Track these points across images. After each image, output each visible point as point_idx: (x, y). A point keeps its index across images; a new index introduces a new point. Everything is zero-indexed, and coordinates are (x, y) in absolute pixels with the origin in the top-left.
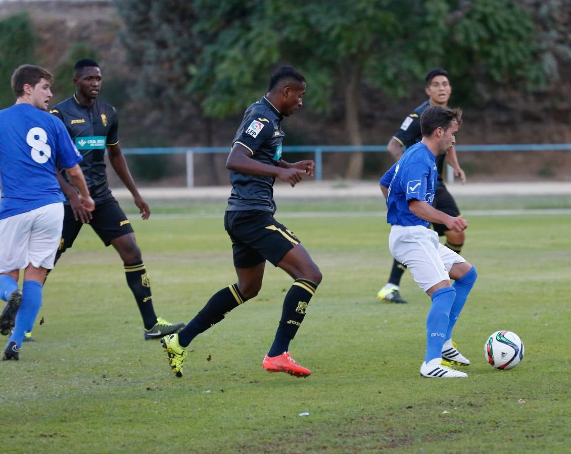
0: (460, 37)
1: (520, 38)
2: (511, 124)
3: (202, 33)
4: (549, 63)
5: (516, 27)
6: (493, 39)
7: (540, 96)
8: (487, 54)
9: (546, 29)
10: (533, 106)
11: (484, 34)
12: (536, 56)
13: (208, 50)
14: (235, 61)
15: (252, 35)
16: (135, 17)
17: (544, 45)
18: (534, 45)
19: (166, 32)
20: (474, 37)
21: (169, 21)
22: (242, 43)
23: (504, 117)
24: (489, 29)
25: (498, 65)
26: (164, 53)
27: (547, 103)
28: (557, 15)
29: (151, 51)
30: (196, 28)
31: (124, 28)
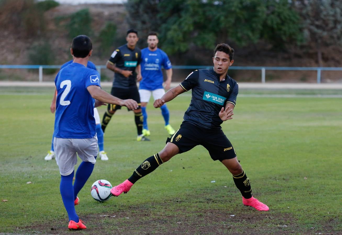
0: (269, 22)
1: (294, 23)
2: (289, 59)
3: (161, 18)
4: (306, 33)
5: (293, 18)
6: (283, 23)
7: (302, 47)
8: (280, 29)
9: (305, 18)
10: (299, 52)
11: (279, 21)
12: (301, 30)
13: (164, 26)
14: (175, 30)
15: (182, 19)
16: (133, 11)
17: (304, 26)
18: (300, 26)
19: (146, 17)
20: (275, 22)
21: (147, 13)
22: (178, 23)
23: (286, 56)
24: (281, 19)
25: (285, 34)
26: (145, 26)
27: (305, 50)
28: (310, 13)
29: (139, 25)
30: (158, 16)
31: (128, 15)
